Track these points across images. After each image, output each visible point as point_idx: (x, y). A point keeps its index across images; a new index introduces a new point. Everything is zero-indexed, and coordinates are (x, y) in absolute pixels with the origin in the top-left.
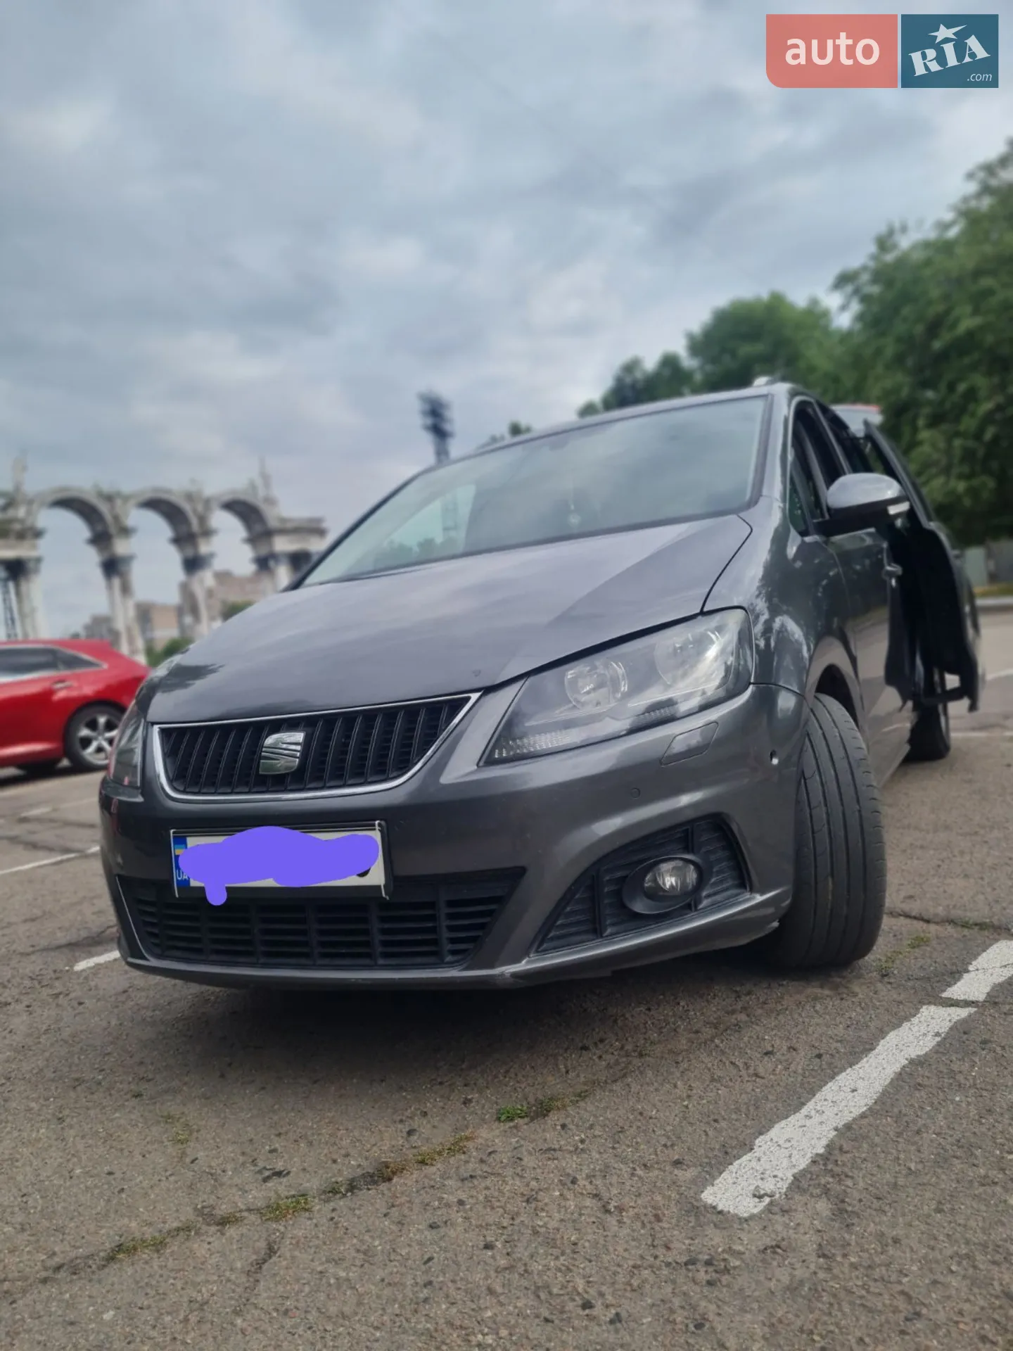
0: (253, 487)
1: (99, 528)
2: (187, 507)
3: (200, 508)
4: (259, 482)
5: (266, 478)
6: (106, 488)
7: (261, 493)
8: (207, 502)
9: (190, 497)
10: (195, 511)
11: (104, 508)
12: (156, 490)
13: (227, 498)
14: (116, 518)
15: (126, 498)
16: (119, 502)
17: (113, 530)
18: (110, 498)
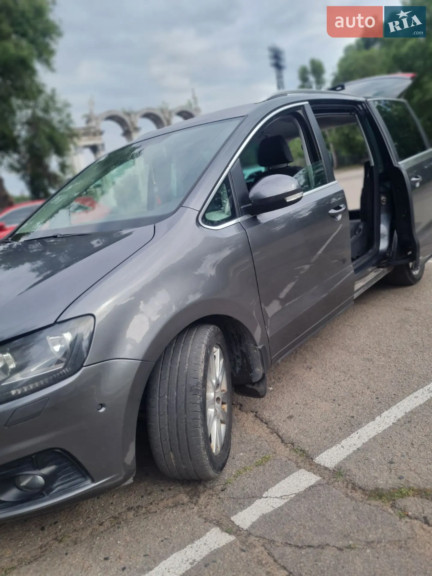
0: (190, 105)
1: (126, 128)
2: (161, 116)
3: (167, 116)
4: (192, 101)
5: (195, 99)
6: (127, 110)
7: (194, 106)
8: (170, 113)
9: (162, 111)
10: (165, 118)
11: (127, 119)
12: (148, 109)
13: (179, 110)
14: (132, 123)
15: (136, 114)
16: (133, 116)
17: (131, 129)
18: (129, 114)
